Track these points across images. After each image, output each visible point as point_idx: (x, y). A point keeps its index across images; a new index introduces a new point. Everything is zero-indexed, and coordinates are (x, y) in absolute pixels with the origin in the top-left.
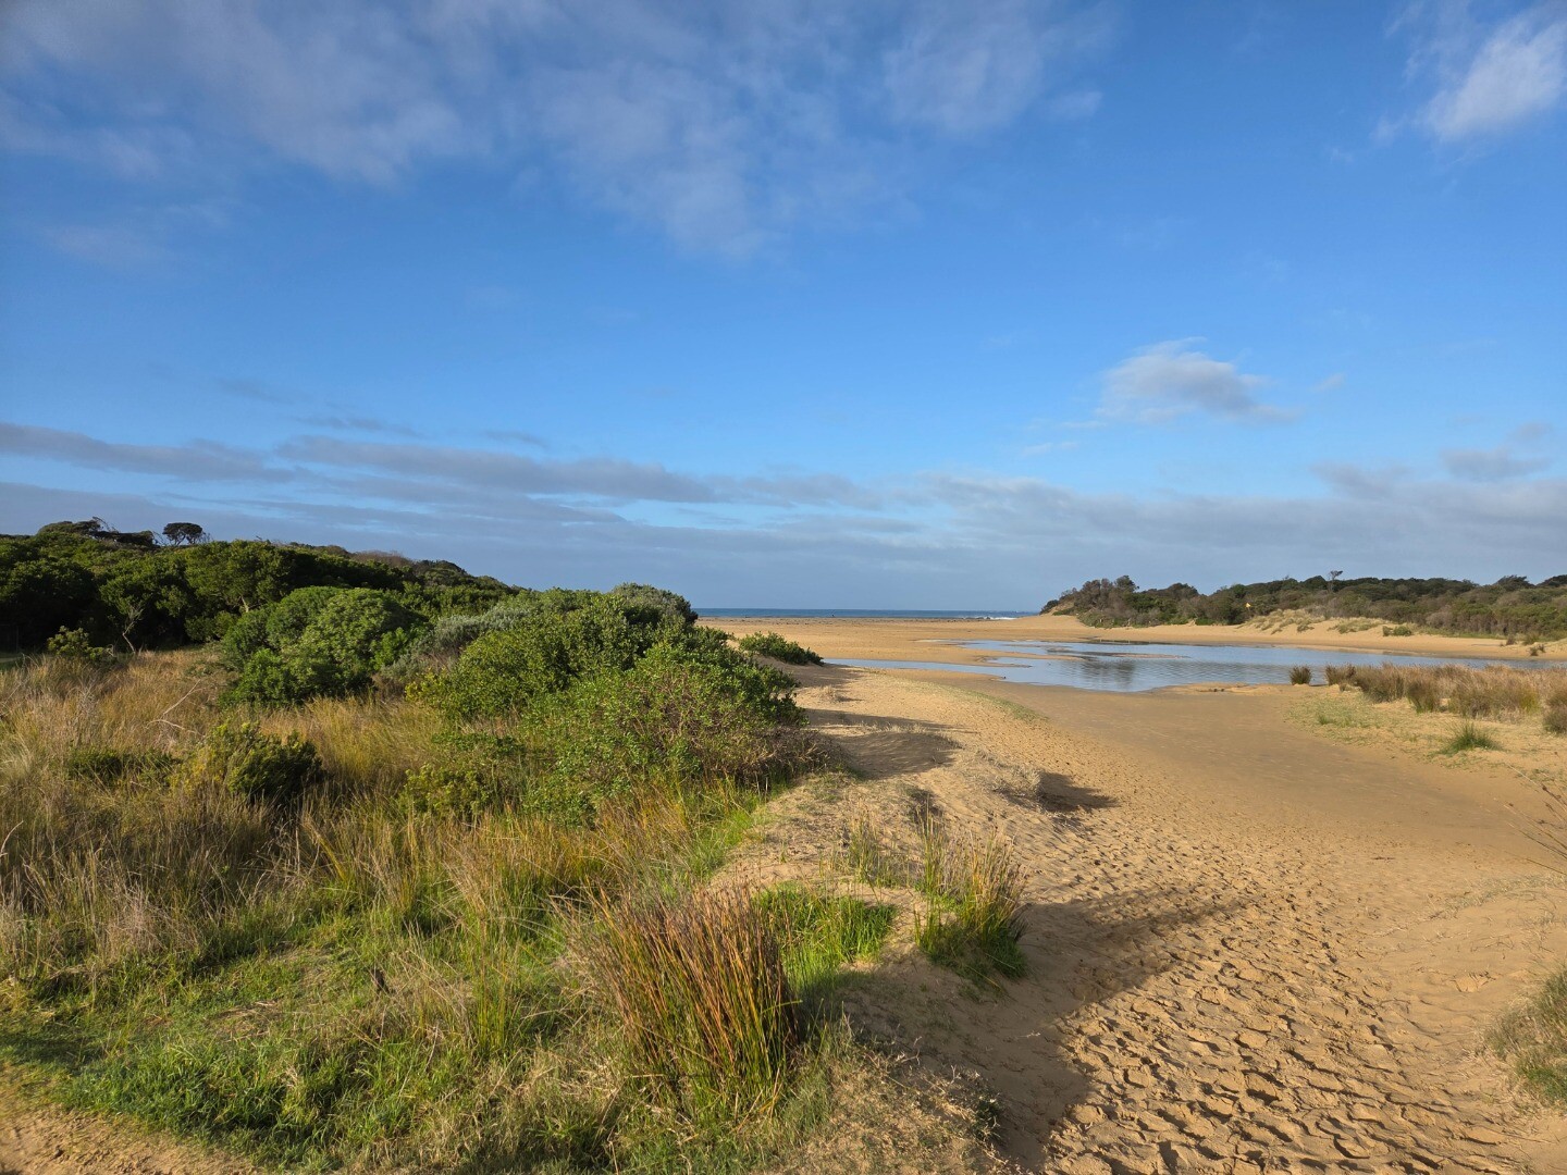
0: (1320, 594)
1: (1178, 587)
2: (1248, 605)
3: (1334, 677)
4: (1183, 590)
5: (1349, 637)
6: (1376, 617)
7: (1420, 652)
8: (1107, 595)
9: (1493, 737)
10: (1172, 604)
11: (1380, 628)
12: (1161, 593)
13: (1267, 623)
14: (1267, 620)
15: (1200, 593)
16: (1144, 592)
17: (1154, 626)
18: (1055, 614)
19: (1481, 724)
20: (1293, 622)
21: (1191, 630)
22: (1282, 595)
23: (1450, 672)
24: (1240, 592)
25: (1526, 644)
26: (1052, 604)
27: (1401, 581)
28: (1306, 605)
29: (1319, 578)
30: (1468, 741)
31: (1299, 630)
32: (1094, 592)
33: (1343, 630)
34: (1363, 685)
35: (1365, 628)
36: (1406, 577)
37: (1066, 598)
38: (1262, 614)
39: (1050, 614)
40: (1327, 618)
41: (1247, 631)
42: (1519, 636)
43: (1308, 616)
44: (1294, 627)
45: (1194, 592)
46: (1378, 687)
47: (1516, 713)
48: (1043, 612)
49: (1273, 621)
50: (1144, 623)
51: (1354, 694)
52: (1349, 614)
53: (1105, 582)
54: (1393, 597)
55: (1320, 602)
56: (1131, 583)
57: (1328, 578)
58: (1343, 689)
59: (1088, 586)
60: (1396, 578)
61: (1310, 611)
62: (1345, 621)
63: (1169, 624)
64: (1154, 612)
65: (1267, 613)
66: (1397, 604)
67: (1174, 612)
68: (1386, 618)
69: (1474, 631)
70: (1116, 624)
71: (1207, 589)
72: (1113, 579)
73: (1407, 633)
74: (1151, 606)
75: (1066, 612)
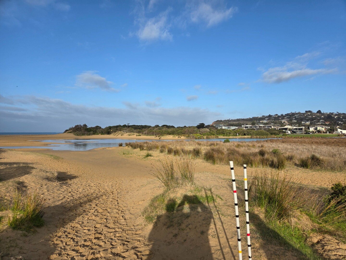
0: (125, 128)
1: (97, 126)
2: (112, 130)
3: (127, 145)
4: (98, 127)
5: (130, 137)
6: (135, 133)
7: (142, 139)
8: (80, 128)
9: (152, 154)
10: (96, 130)
11: (136, 135)
12: (93, 128)
13: (115, 134)
14: (115, 133)
15: (102, 128)
16: (90, 128)
17: (91, 135)
18: (67, 133)
19: (150, 152)
20: (120, 134)
21: (100, 136)
22: (118, 128)
23: (146, 143)
24: (110, 128)
25: (158, 137)
26: (66, 131)
27: (140, 126)
28: (122, 130)
29: (125, 125)
30: (148, 155)
31: (121, 135)
32: (77, 127)
33: (129, 135)
34: (132, 146)
35: (133, 135)
36: (141, 125)
37: (70, 129)
38: (114, 132)
39: (66, 133)
40: (126, 133)
41: (111, 136)
42: (157, 136)
43: (123, 133)
44: (120, 135)
45: (101, 128)
46: (134, 146)
47: (156, 150)
48: (64, 132)
49: (116, 134)
50: (89, 135)
51: (130, 148)
52: (130, 132)
53: (80, 125)
54: (138, 129)
55: (125, 130)
56: (86, 126)
57: (127, 125)
58: (128, 147)
59: (76, 126)
60: (139, 125)
61: (123, 132)
62: (130, 133)
63: (95, 135)
64: (92, 132)
65: (115, 132)
66: (138, 130)
67: (96, 132)
68: (137, 133)
69: (151, 135)
70: (83, 135)
71: (103, 127)
72: (82, 125)
73: (140, 135)
74: (91, 131)
75: (70, 132)
